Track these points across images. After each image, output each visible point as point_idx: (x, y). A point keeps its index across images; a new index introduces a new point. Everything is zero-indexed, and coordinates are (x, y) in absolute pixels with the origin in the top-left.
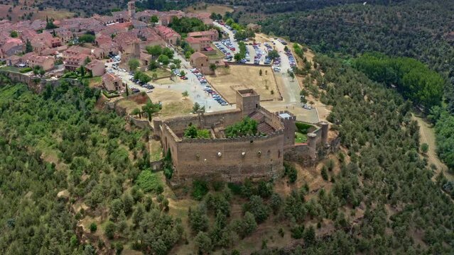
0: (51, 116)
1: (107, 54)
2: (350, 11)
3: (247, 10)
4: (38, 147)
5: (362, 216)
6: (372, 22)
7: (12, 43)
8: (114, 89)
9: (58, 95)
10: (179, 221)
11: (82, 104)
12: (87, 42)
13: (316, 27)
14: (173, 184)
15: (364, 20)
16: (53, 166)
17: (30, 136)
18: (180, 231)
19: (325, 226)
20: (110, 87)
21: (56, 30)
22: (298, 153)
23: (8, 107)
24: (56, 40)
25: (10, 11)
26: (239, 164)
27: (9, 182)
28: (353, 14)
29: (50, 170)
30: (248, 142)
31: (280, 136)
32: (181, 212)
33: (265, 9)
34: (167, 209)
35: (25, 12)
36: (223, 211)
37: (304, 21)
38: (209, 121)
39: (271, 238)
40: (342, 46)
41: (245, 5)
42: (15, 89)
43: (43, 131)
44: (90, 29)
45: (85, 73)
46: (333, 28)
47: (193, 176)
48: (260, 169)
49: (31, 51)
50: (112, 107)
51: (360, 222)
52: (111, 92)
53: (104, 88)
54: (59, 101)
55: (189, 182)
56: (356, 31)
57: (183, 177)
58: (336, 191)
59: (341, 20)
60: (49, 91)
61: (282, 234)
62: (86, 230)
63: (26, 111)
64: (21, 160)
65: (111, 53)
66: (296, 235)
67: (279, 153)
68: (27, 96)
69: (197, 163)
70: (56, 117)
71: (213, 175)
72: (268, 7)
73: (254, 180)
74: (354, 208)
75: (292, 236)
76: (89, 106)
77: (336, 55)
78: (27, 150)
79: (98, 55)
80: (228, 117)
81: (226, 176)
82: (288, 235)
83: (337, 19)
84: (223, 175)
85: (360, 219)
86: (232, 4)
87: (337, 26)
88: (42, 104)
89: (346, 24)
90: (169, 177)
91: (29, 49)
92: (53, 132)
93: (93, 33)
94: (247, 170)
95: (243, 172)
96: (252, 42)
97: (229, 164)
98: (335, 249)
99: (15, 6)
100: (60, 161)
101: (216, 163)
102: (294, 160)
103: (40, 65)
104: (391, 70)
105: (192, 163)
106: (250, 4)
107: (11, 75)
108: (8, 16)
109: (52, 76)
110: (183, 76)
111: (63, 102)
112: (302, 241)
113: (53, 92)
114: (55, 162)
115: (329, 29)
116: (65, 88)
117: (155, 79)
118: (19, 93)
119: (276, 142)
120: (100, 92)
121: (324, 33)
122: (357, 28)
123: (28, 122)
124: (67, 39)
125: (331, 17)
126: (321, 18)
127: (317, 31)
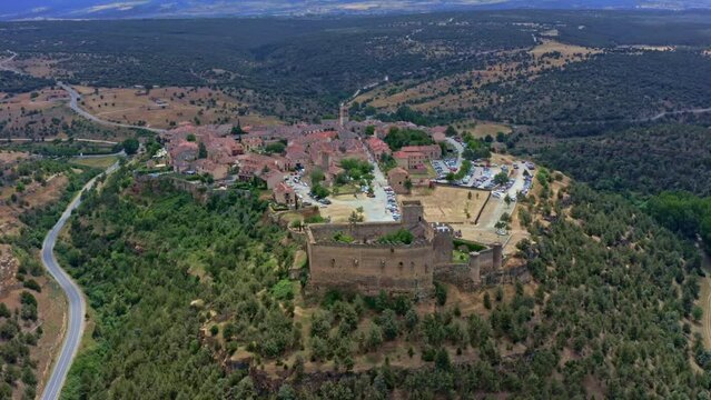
0: (210, 229)
1: (293, 165)
2: (662, 134)
3: (531, 132)
4: (188, 261)
5: (523, 352)
6: (690, 150)
7: (185, 146)
8: (284, 202)
9: (223, 208)
10: (299, 325)
11: (246, 217)
12: (276, 151)
13: (611, 155)
14: (307, 293)
15: (679, 147)
16: (198, 279)
17: (183, 249)
18: (298, 336)
19: (467, 354)
20: (280, 199)
21: (242, 136)
22: (458, 274)
23: (164, 219)
24: (238, 146)
25: (200, 113)
26: (378, 274)
27: (148, 297)
28: (665, 138)
29: (193, 282)
30: (388, 250)
31: (426, 247)
32: (305, 320)
33: (558, 131)
34: (293, 315)
35: (219, 116)
36: (348, 321)
37: (596, 147)
38: (362, 232)
39: (399, 357)
40: (643, 182)
41: (530, 124)
42: (176, 199)
43: (196, 244)
44: (283, 137)
45: (260, 184)
46: (635, 157)
47: (327, 285)
48: (402, 283)
49: (205, 157)
50: (276, 220)
51: (517, 359)
52: (281, 204)
53: (274, 200)
54: (223, 215)
55: (322, 291)
56: (666, 163)
57: (317, 286)
58: (494, 320)
59: (646, 146)
60: (214, 202)
61: (411, 354)
62: (208, 333)
63: (185, 223)
64: (167, 275)
65: (298, 165)
66: (427, 358)
67: (426, 267)
68: (189, 207)
69: (333, 270)
70: (215, 231)
71: (348, 285)
72: (563, 129)
73: (394, 295)
74: (514, 342)
75: (422, 358)
76: (253, 220)
77: (633, 194)
78: (175, 264)
79: (282, 166)
80: (385, 228)
81: (363, 288)
82: (418, 356)
83: (642, 145)
84: (359, 287)
85: (518, 355)
86: (512, 122)
87: (640, 155)
88: (204, 217)
89: (654, 151)
90: (303, 285)
91: (203, 154)
92: (209, 246)
93: (285, 142)
94: (387, 283)
95: (382, 285)
96: (484, 164)
97: (367, 274)
98: (471, 378)
99: (208, 108)
100: (206, 274)
101: (353, 271)
102: (451, 281)
103: (210, 172)
104: (690, 214)
105: (327, 269)
106: (537, 124)
107: (175, 183)
108: (196, 119)
109: (221, 185)
110: (371, 194)
111: (227, 215)
112: (433, 365)
113: (219, 204)
114: (200, 275)
115: (629, 158)
116: (233, 200)
117: (336, 194)
118: (181, 203)
119: (423, 254)
120: (267, 205)
121: (621, 164)
122: (668, 158)
123: (184, 235)
124: (254, 147)
125: (634, 141)
126: (620, 142)
127: (612, 161)
